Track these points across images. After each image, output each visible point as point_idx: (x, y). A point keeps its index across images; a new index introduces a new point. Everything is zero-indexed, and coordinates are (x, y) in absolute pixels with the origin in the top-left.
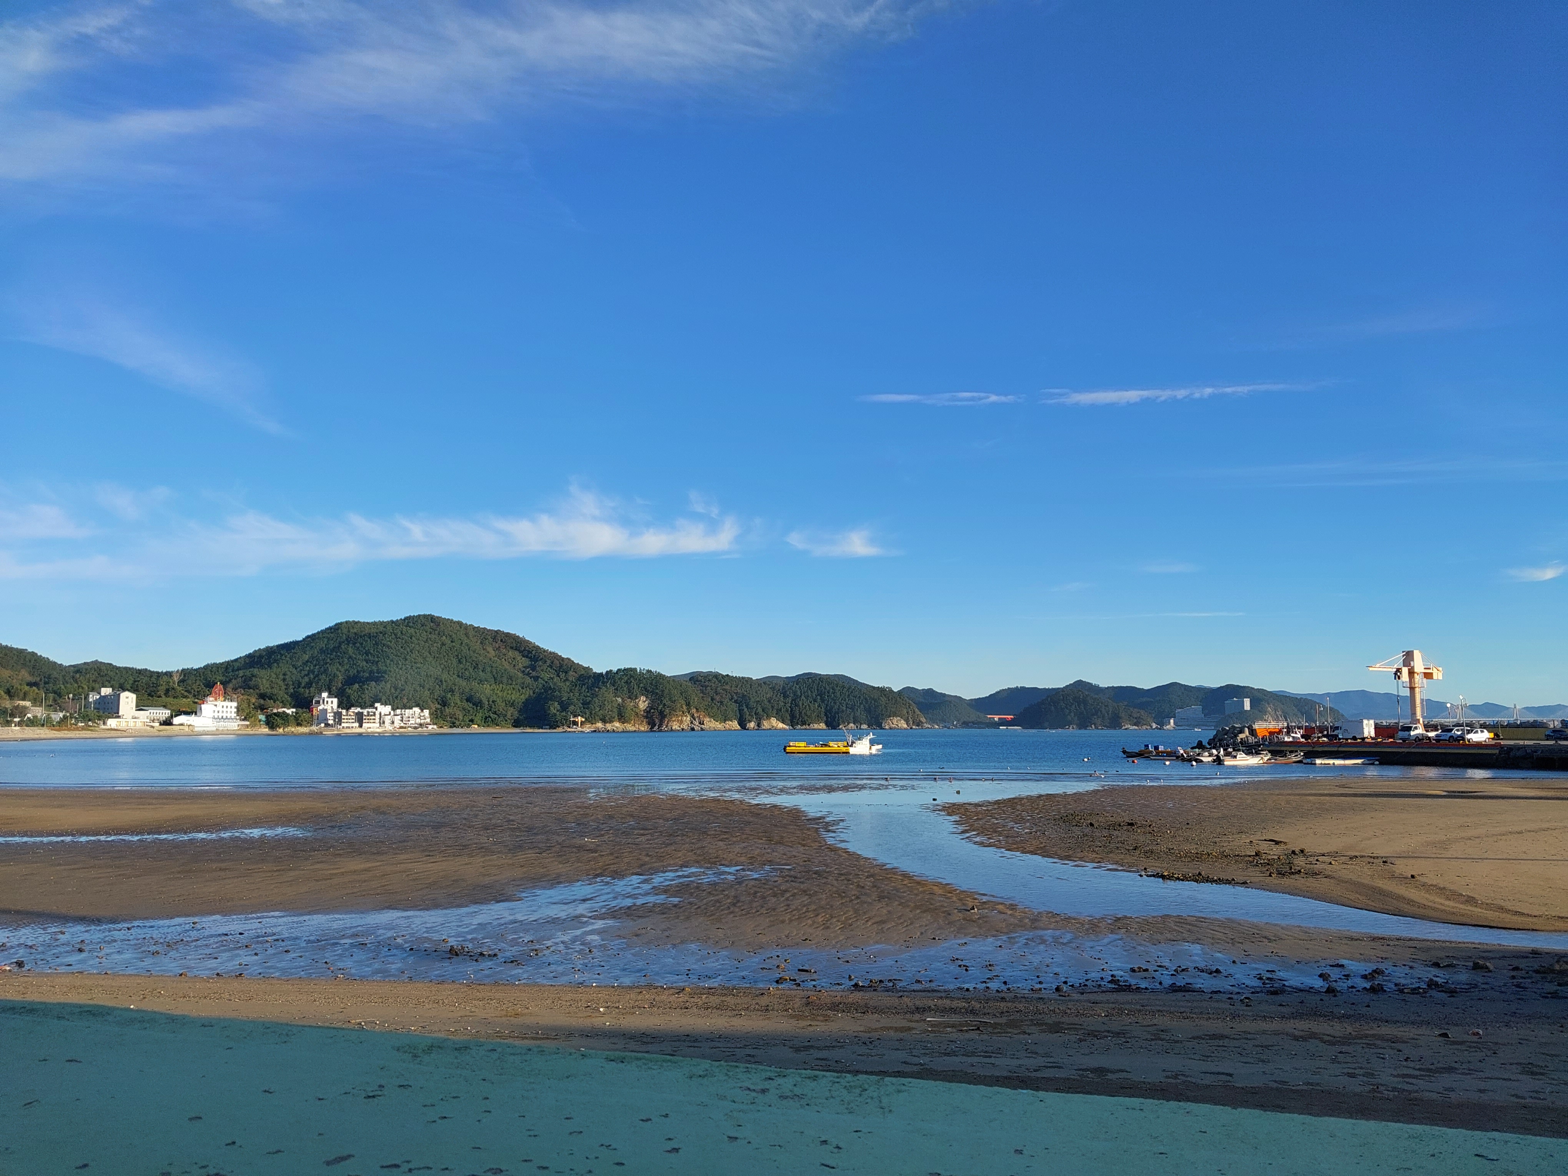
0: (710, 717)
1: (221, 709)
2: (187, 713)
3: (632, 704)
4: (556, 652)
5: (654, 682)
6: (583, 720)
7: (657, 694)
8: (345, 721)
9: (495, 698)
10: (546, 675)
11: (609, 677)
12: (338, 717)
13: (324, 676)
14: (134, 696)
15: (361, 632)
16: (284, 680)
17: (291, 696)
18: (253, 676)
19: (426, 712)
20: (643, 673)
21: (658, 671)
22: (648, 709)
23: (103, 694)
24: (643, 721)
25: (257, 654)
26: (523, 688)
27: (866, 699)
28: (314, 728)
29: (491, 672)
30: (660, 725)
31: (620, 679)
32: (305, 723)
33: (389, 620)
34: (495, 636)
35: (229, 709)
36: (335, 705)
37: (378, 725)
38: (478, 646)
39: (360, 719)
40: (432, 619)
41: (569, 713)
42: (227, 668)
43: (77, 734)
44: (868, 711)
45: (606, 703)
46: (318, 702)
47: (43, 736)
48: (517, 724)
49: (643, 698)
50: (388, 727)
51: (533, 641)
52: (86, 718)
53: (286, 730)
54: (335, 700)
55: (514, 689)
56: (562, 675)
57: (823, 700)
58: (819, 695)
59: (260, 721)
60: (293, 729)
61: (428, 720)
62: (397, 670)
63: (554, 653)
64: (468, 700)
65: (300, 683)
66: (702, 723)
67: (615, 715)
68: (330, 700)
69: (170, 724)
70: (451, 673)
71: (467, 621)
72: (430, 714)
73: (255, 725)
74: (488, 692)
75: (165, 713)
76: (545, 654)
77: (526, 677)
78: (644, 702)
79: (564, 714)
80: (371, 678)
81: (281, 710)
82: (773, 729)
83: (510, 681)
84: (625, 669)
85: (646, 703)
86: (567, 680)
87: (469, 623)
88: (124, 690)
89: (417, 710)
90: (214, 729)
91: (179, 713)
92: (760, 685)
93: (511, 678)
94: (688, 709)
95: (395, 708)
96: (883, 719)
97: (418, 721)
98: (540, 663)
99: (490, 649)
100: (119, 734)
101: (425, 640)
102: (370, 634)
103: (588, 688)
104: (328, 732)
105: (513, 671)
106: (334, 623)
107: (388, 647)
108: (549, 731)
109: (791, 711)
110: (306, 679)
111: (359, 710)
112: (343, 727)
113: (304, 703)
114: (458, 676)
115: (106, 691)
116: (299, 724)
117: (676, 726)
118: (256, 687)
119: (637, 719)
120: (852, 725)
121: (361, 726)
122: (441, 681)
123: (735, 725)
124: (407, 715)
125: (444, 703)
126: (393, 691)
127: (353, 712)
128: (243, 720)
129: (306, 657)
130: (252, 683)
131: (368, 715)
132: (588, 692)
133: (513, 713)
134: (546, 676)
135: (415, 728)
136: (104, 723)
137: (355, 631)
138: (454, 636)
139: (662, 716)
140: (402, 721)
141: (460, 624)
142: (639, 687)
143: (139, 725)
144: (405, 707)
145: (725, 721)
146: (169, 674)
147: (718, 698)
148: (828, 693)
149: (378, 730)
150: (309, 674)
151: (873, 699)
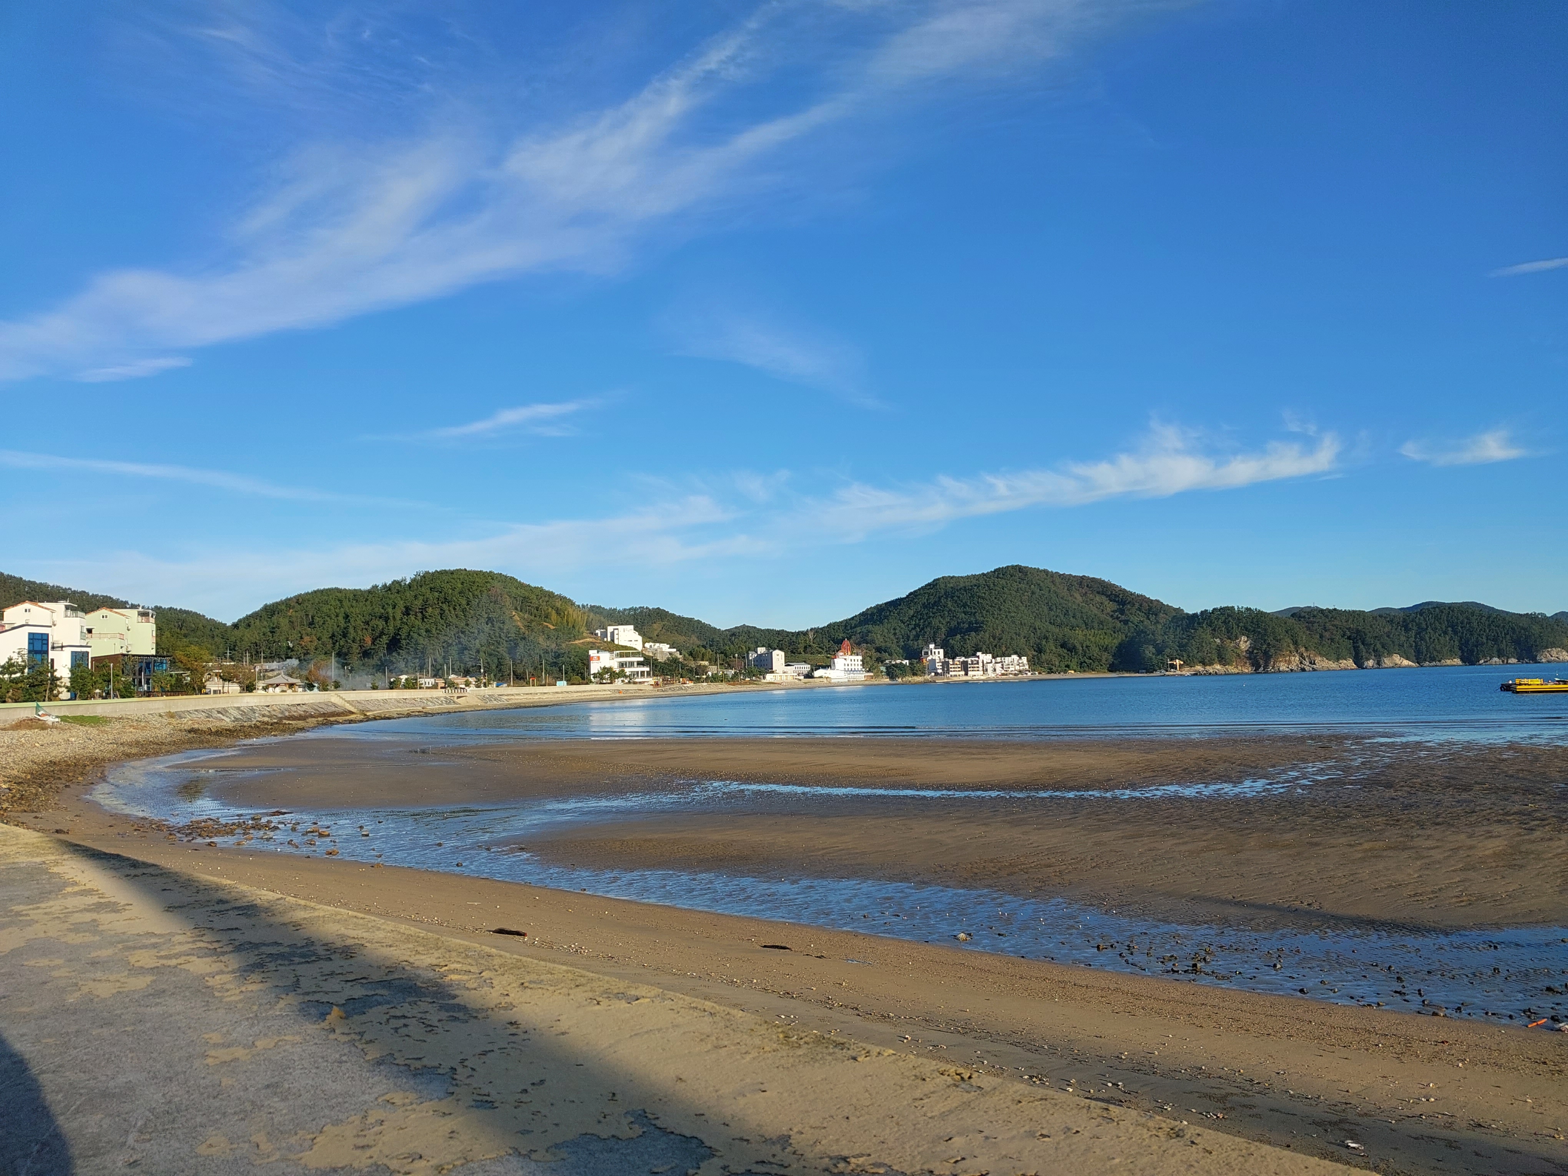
0: (1321, 655)
1: (850, 663)
2: (824, 667)
3: (1232, 645)
4: (1144, 594)
5: (1255, 620)
6: (1182, 663)
7: (1259, 632)
8: (953, 670)
9: (1088, 643)
10: (1136, 618)
11: (1205, 618)
12: (945, 665)
13: (929, 629)
14: (783, 653)
15: (957, 586)
16: (895, 634)
17: (903, 648)
18: (869, 632)
19: (1024, 659)
20: (1242, 612)
21: (1258, 608)
22: (1251, 650)
23: (759, 653)
24: (1246, 663)
25: (869, 612)
26: (1114, 632)
27: (1513, 629)
28: (928, 677)
29: (1082, 617)
30: (1266, 667)
31: (1217, 619)
32: (919, 672)
33: (981, 573)
34: (1081, 582)
35: (856, 663)
36: (942, 655)
37: (982, 672)
38: (1065, 592)
39: (965, 667)
40: (1019, 569)
41: (1166, 657)
42: (846, 626)
43: (745, 688)
44: (1517, 642)
45: (1204, 644)
46: (927, 653)
47: (724, 690)
48: (1112, 669)
49: (1244, 638)
50: (991, 674)
51: (1119, 585)
52: (750, 674)
53: (904, 679)
54: (942, 651)
55: (1106, 633)
56: (1152, 617)
57: (1455, 632)
58: (1450, 626)
59: (882, 672)
60: (910, 679)
61: (1027, 667)
62: (994, 620)
63: (1141, 595)
64: (1062, 646)
65: (908, 637)
66: (1312, 663)
67: (1215, 657)
68: (937, 651)
69: (812, 677)
70: (1043, 621)
71: (1052, 569)
72: (1028, 661)
73: (878, 676)
74: (1081, 637)
75: (806, 668)
76: (1133, 597)
77: (1116, 621)
78: (1246, 642)
79: (1160, 657)
80: (970, 629)
81: (898, 661)
82: (1396, 666)
83: (1101, 626)
84: (1221, 608)
85: (1248, 643)
86: (1158, 622)
87: (1054, 571)
88: (775, 649)
89: (1015, 657)
90: (846, 680)
91: (818, 668)
92: (1374, 618)
93: (1101, 623)
94: (1296, 648)
95: (995, 655)
96: (1537, 651)
97: (1017, 668)
98: (1129, 606)
99: (1077, 595)
100: (776, 686)
101: (1016, 589)
102: (965, 587)
103: (1182, 630)
104: (939, 681)
105: (1103, 617)
106: (932, 580)
107: (983, 598)
108: (1146, 675)
109: (1416, 646)
110: (914, 633)
111: (963, 659)
112: (951, 676)
113: (915, 655)
114: (1050, 623)
115: (761, 650)
116: (915, 674)
117: (1283, 667)
118: (872, 642)
119: (1239, 660)
120: (1496, 659)
121: (966, 674)
122: (1035, 629)
123: (1350, 663)
124: (1007, 663)
125: (1040, 651)
126: (992, 639)
127: (959, 661)
128: (868, 672)
129: (911, 612)
130: (869, 638)
131: (972, 664)
132: (1183, 634)
133: (1106, 657)
134: (1136, 620)
135: (1015, 675)
136: (764, 678)
137: (952, 585)
138: (1042, 584)
139: (1267, 657)
140: (1003, 668)
141: (1046, 572)
142: (1238, 626)
143: (790, 679)
144: (1004, 655)
145: (1338, 660)
146: (805, 634)
147: (1327, 634)
148: (1462, 623)
149: (982, 678)
150: (915, 628)
151: (1523, 628)
